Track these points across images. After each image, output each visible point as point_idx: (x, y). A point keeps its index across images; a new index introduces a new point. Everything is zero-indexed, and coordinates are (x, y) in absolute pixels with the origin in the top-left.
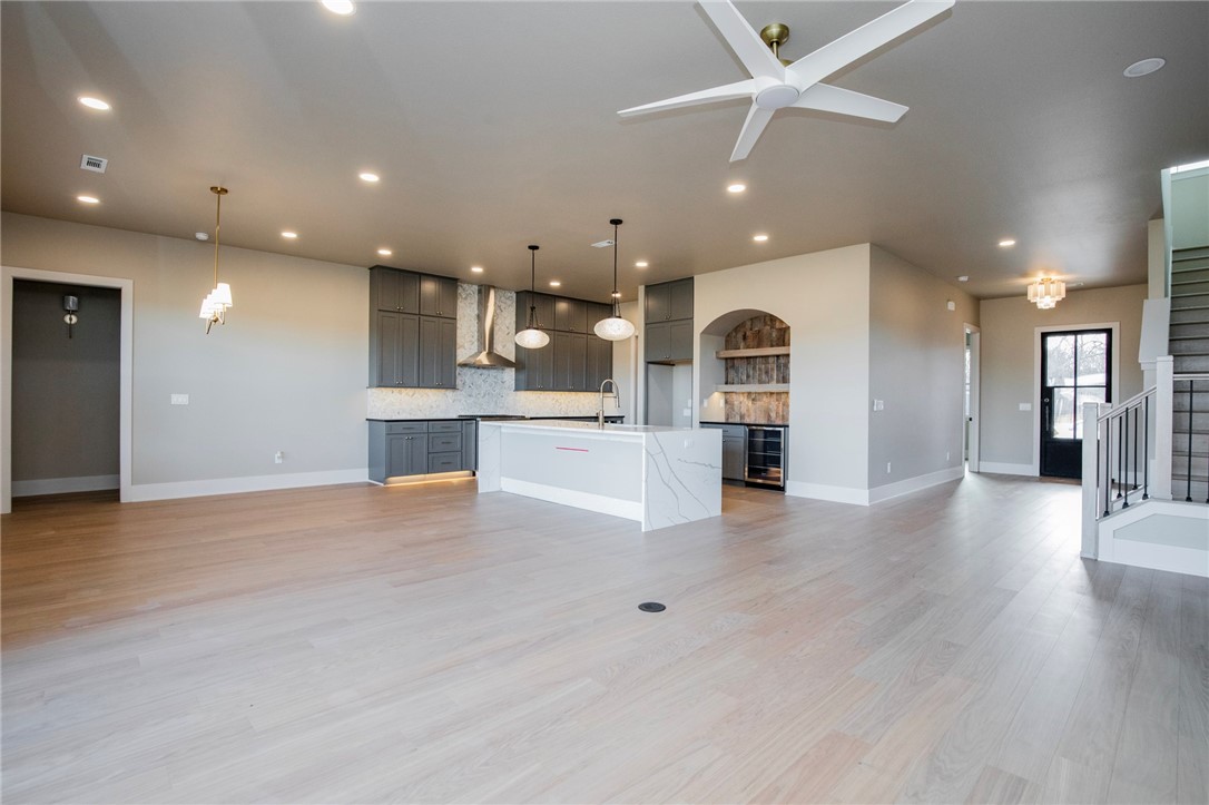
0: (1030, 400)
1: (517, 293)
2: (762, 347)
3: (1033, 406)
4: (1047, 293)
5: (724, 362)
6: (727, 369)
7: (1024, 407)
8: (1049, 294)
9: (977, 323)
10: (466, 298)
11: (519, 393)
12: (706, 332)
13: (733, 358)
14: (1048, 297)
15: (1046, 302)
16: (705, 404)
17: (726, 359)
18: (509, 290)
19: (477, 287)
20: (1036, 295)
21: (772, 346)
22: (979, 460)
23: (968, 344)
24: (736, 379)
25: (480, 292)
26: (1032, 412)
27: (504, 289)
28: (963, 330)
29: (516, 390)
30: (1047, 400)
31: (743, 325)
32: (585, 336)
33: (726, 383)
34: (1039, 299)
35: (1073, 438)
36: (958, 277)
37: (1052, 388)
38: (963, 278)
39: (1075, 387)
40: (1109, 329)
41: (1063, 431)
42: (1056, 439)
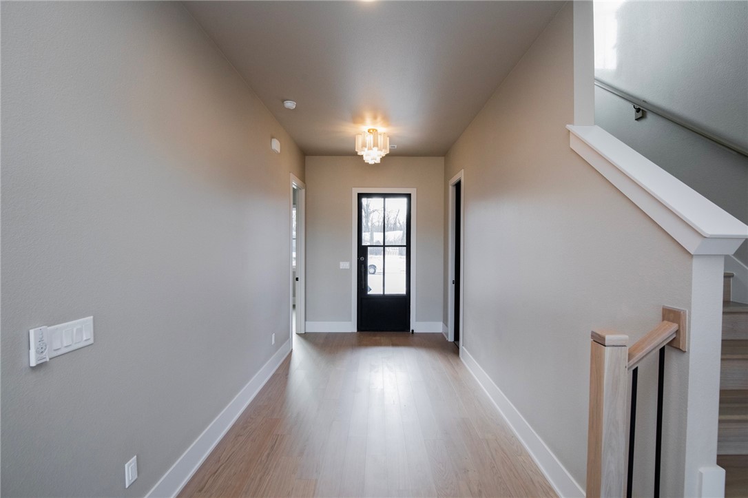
0: (349, 260)
3: (351, 265)
4: (376, 145)
7: (344, 265)
8: (377, 146)
9: (303, 178)
14: (375, 149)
15: (372, 156)
20: (364, 145)
22: (306, 320)
23: (294, 204)
26: (350, 270)
28: (289, 184)
30: (362, 259)
34: (366, 149)
35: (382, 293)
36: (283, 101)
37: (366, 247)
38: (290, 105)
39: (384, 246)
40: (410, 194)
41: (375, 287)
42: (370, 295)
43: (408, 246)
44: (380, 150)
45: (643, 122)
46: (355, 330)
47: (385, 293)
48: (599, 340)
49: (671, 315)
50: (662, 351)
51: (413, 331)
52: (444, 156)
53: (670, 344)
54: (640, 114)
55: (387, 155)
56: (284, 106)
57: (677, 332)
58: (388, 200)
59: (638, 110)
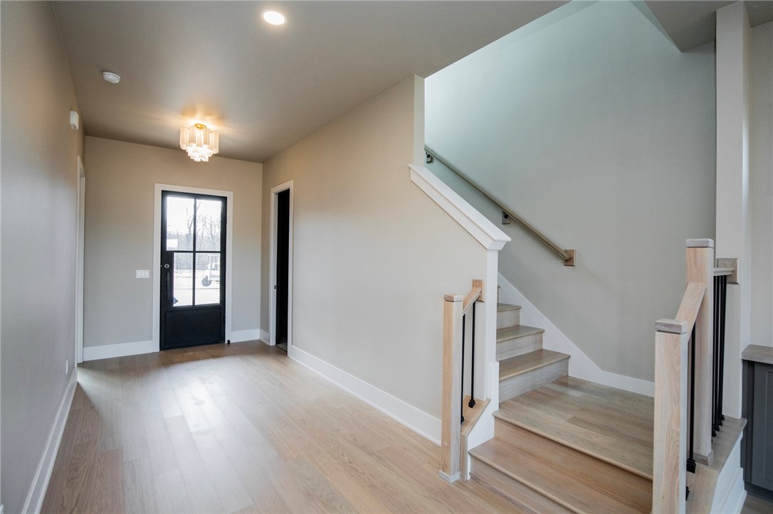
0: (150, 267)
3: (152, 274)
4: (206, 142)
7: (142, 274)
14: (205, 147)
15: (200, 152)
20: (192, 140)
22: (83, 347)
26: (150, 279)
30: (167, 266)
34: (194, 145)
35: (192, 304)
36: (103, 71)
37: (172, 253)
38: (112, 77)
39: (194, 252)
40: (226, 198)
41: (182, 298)
42: (176, 307)
43: (223, 252)
44: (211, 148)
45: (431, 164)
46: (157, 349)
47: (196, 304)
48: (449, 300)
49: (477, 284)
50: (474, 304)
51: (229, 341)
52: (263, 163)
53: (477, 300)
54: (429, 159)
55: (214, 155)
56: (103, 78)
57: (481, 292)
58: (200, 202)
59: (428, 156)
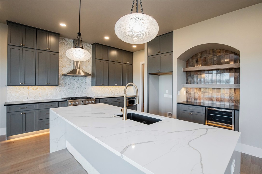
1: (92, 44)
2: (208, 65)
5: (185, 73)
6: (187, 77)
10: (67, 45)
11: (93, 87)
12: (179, 58)
13: (191, 72)
16: (179, 94)
17: (187, 72)
18: (89, 43)
19: (73, 41)
21: (214, 65)
24: (192, 82)
25: (74, 42)
27: (87, 43)
29: (92, 85)
31: (196, 55)
32: (122, 64)
33: (187, 83)
